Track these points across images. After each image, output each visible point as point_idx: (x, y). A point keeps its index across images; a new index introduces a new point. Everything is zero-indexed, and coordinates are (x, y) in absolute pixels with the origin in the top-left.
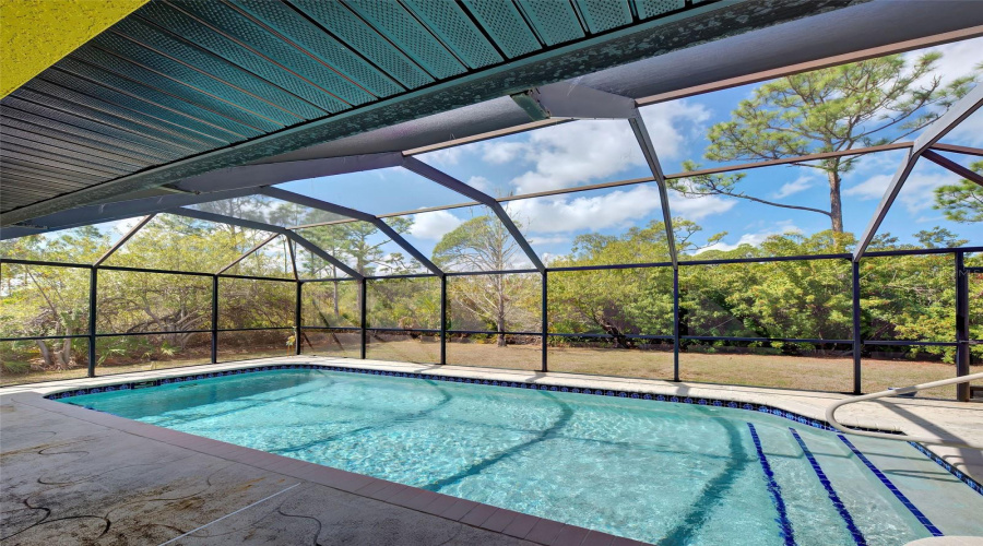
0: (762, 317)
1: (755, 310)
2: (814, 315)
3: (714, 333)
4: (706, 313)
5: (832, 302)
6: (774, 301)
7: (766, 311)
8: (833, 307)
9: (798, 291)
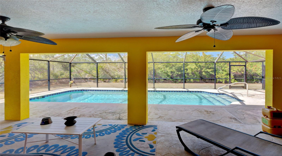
0: (189, 74)
1: (188, 72)
2: (199, 73)
3: (178, 78)
4: (177, 73)
5: (203, 70)
6: (192, 70)
7: (190, 72)
8: (203, 72)
9: (197, 67)
